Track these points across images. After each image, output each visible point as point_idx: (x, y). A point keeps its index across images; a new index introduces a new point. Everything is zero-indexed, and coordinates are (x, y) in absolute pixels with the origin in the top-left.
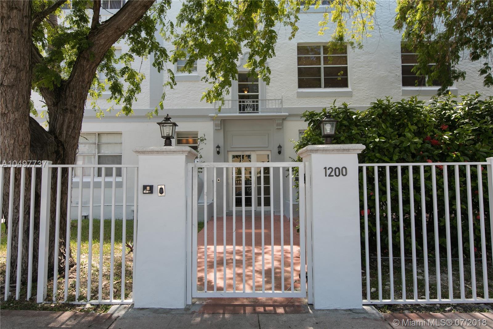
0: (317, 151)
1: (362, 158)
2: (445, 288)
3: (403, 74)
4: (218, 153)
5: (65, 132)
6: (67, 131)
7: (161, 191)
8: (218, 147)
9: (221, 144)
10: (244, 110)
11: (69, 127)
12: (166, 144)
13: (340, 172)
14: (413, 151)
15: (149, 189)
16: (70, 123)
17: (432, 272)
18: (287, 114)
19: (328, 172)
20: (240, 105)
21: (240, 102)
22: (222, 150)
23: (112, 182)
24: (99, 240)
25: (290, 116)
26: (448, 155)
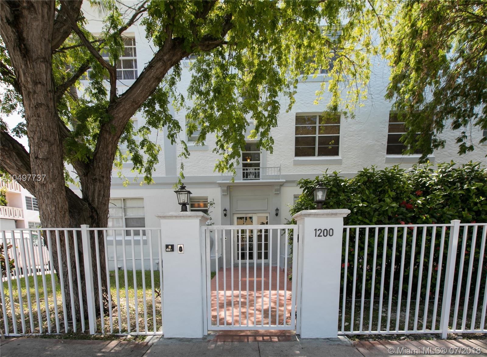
0: (309, 215)
1: (346, 221)
2: (402, 323)
3: (388, 143)
4: (225, 215)
5: (96, 199)
6: (98, 199)
7: (181, 249)
8: (225, 210)
9: (228, 208)
10: (247, 177)
11: (99, 195)
12: (182, 210)
13: (328, 233)
14: (390, 214)
15: (171, 248)
16: (100, 191)
17: (394, 311)
18: (284, 180)
19: (318, 233)
20: (244, 173)
21: (244, 170)
22: (228, 213)
23: (139, 240)
24: (133, 287)
25: (287, 182)
26: (419, 218)
